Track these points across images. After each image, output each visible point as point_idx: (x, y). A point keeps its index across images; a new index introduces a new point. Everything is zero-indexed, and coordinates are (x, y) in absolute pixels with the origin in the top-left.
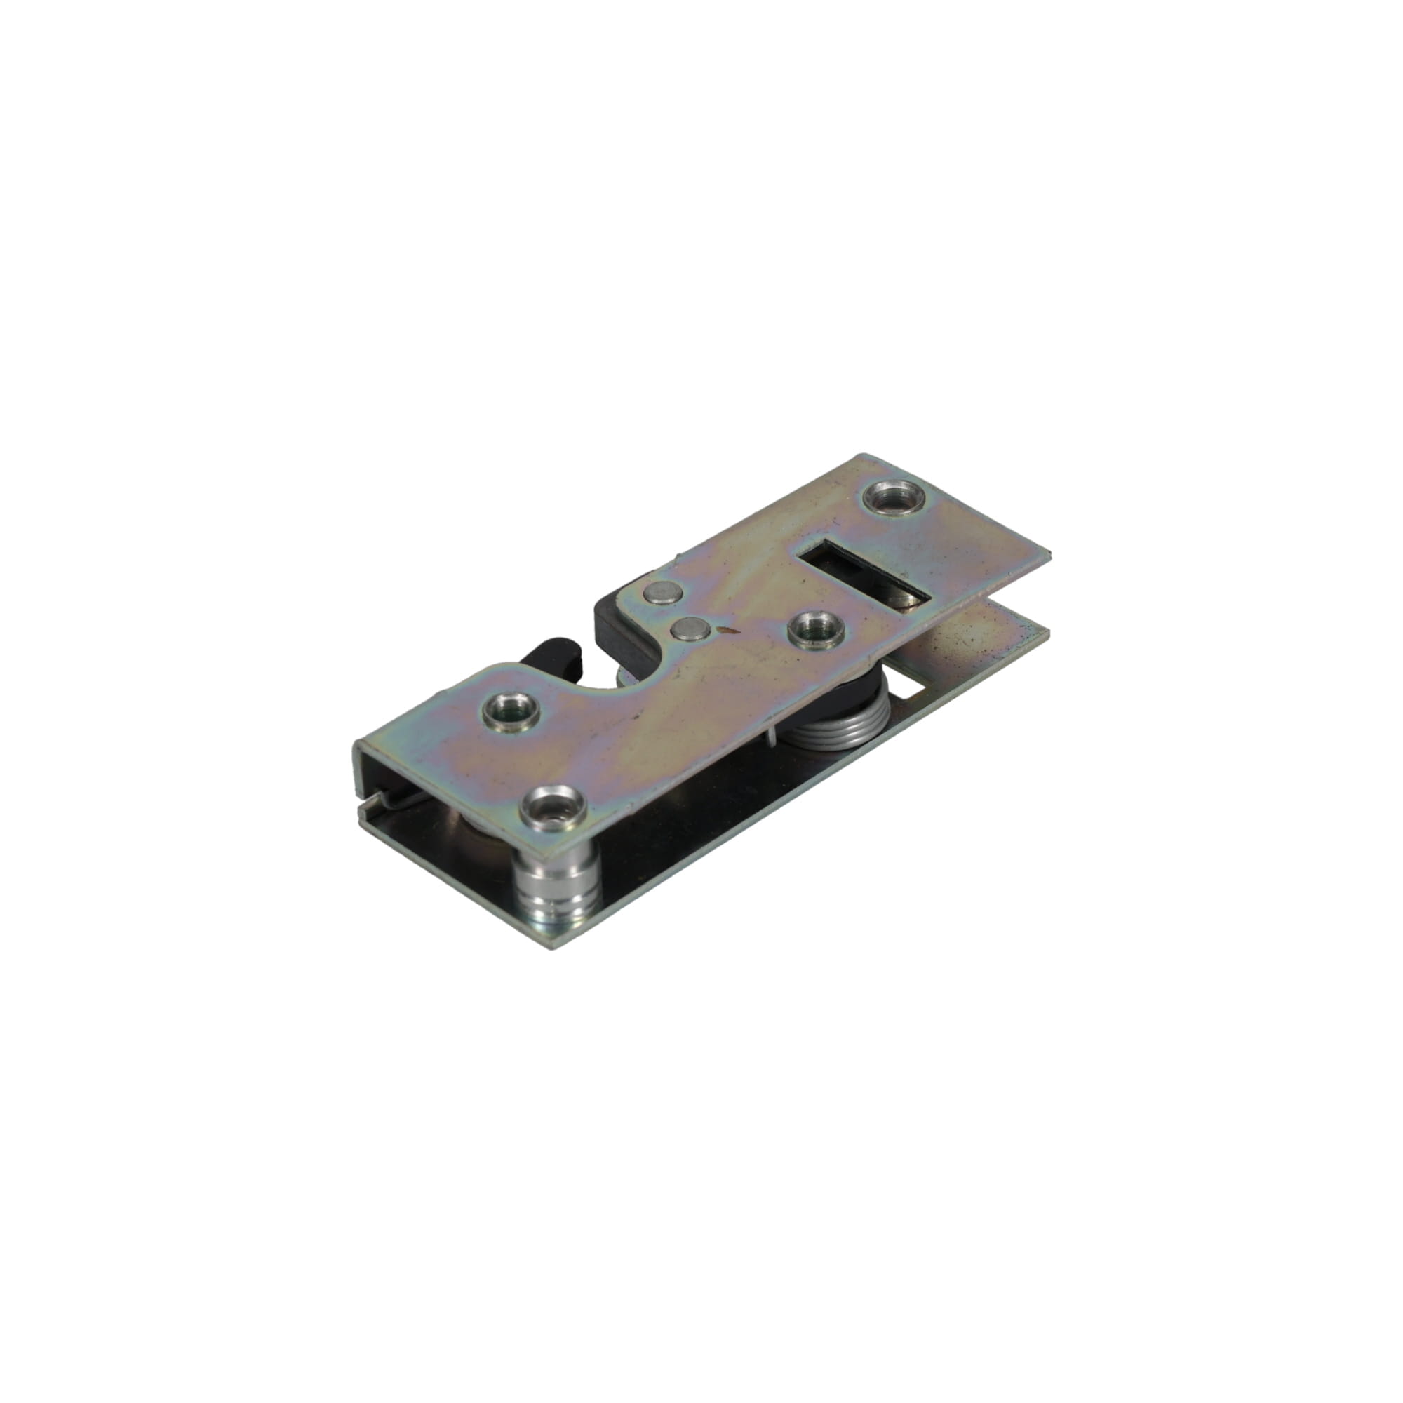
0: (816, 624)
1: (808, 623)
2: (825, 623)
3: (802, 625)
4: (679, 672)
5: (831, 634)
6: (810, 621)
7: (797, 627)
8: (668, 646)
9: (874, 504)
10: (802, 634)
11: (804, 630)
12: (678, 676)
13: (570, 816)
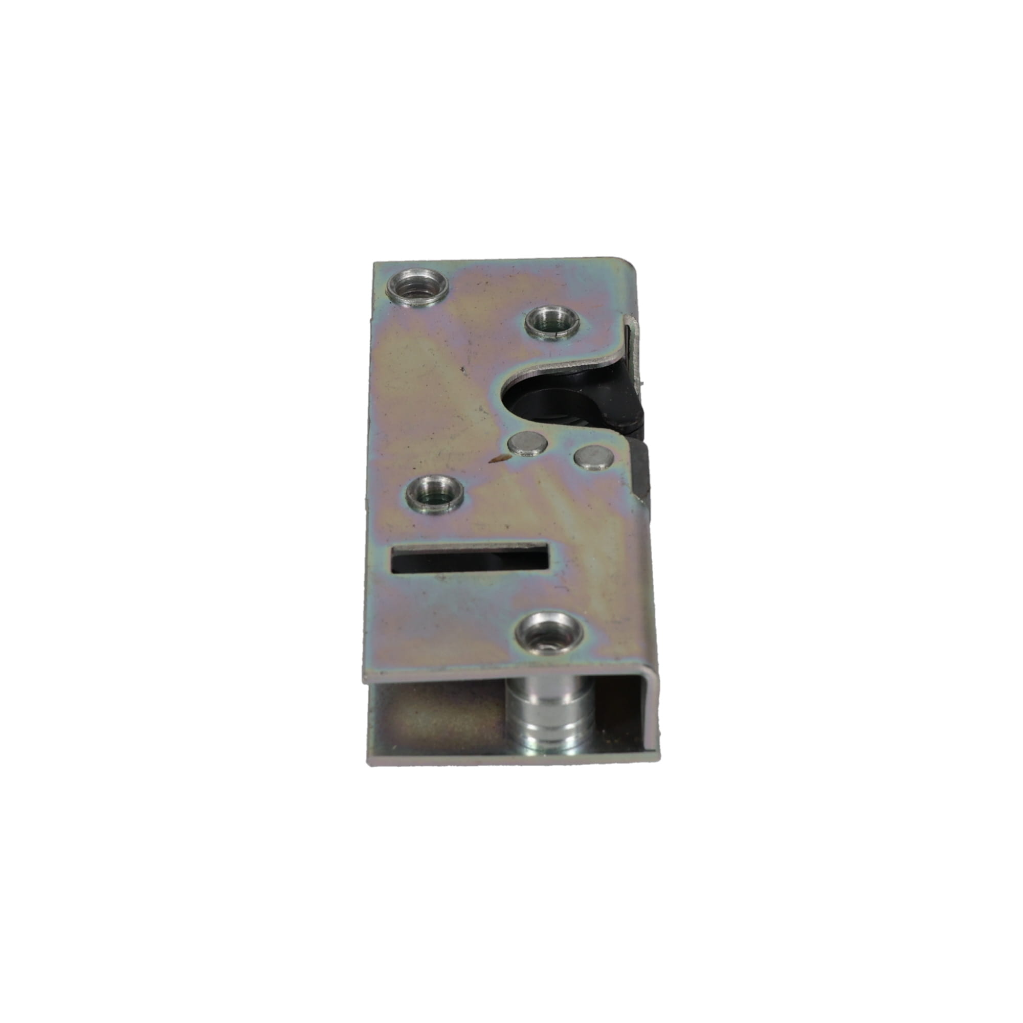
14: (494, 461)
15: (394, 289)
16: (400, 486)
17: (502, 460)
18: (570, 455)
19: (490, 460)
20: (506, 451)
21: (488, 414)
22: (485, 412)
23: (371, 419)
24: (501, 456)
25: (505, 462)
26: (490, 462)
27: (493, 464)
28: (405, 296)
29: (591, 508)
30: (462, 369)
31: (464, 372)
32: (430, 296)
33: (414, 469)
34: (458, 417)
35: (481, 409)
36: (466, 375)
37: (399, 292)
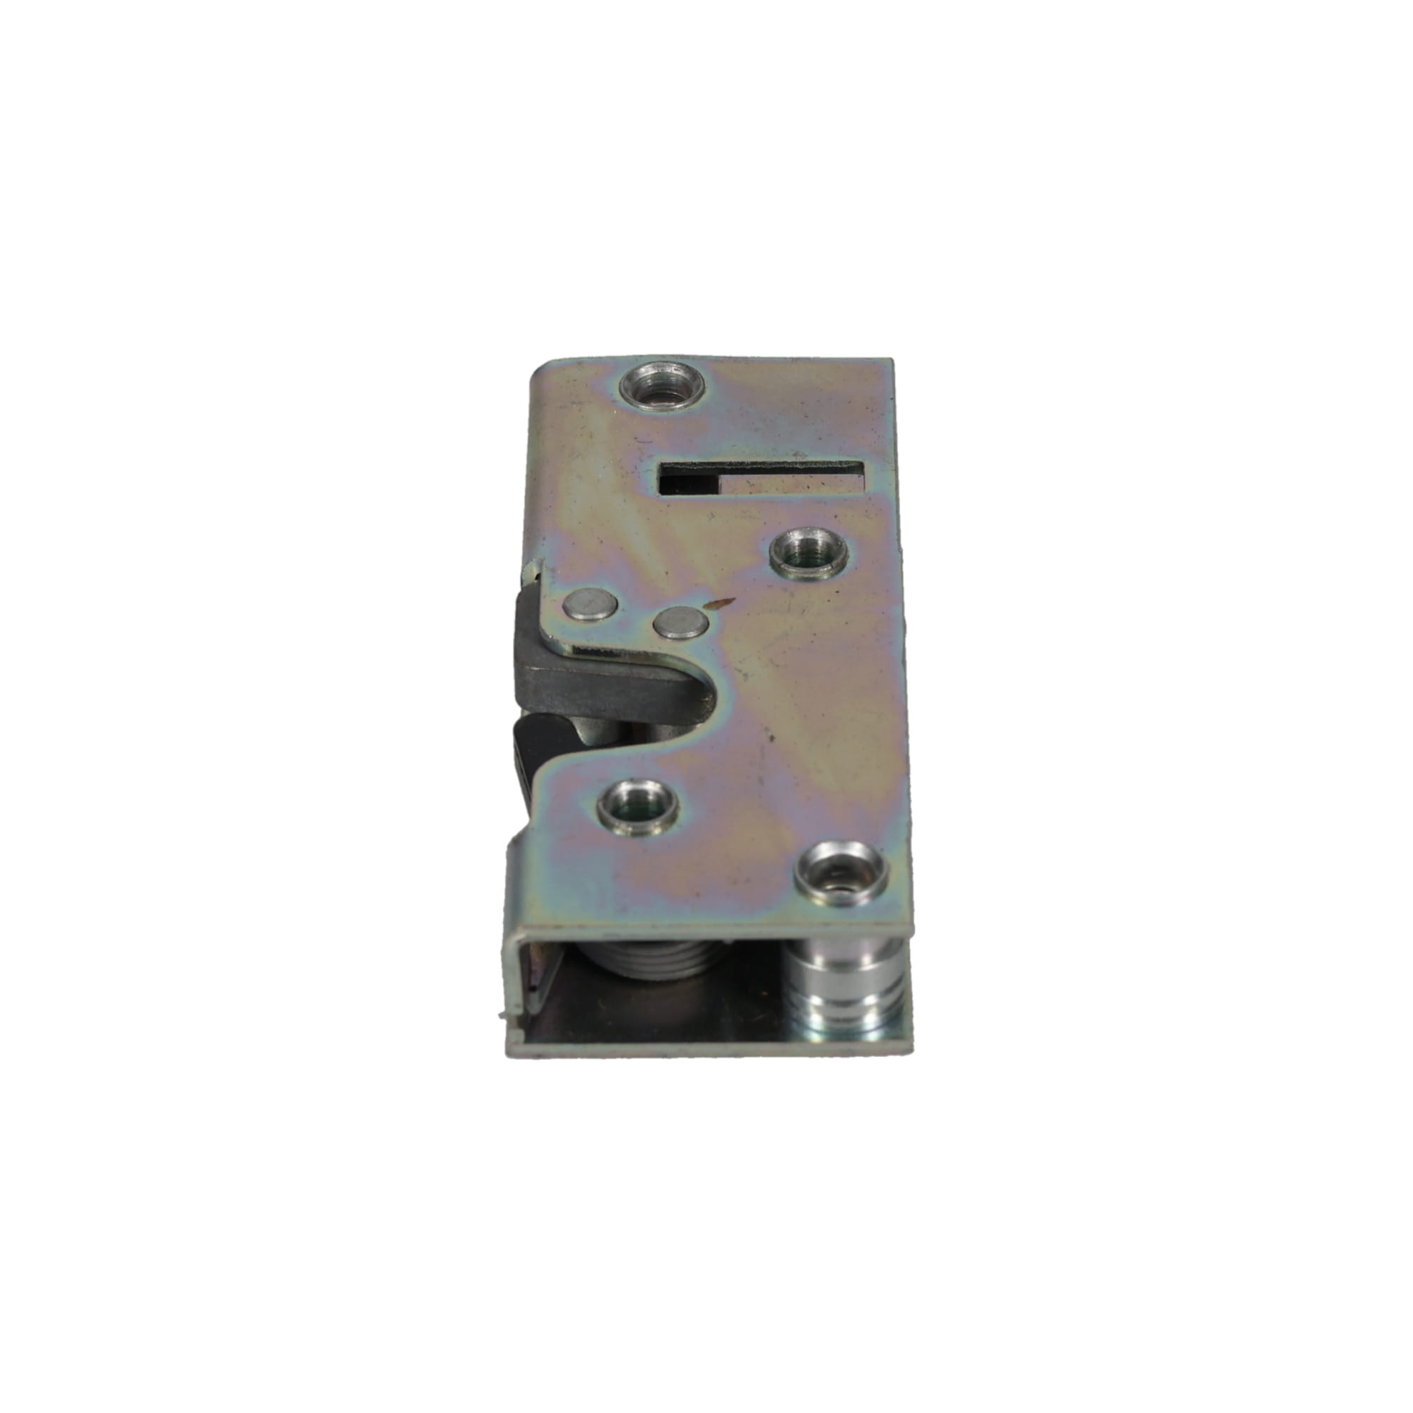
0: (808, 545)
1: (797, 543)
2: (820, 543)
3: (789, 547)
5: (828, 557)
6: (802, 541)
7: (783, 551)
9: (634, 396)
10: (788, 559)
11: (792, 553)
13: (865, 885)
16: (856, 569)
18: (623, 610)
19: (734, 603)
20: (712, 615)
21: (736, 669)
22: (740, 671)
23: (901, 666)
24: (718, 608)
26: (734, 599)
29: (598, 538)
30: (772, 738)
31: (770, 734)
33: (837, 592)
34: (777, 666)
35: (746, 675)
36: (767, 729)
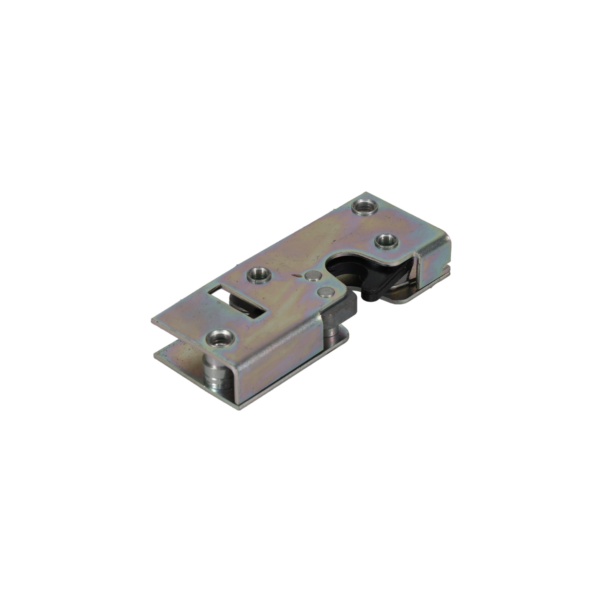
4: (318, 259)
8: (323, 269)
12: (318, 257)
14: (294, 275)
15: (355, 207)
17: (297, 276)
25: (297, 277)
27: (293, 276)
28: (359, 210)
32: (370, 211)
37: (356, 209)
